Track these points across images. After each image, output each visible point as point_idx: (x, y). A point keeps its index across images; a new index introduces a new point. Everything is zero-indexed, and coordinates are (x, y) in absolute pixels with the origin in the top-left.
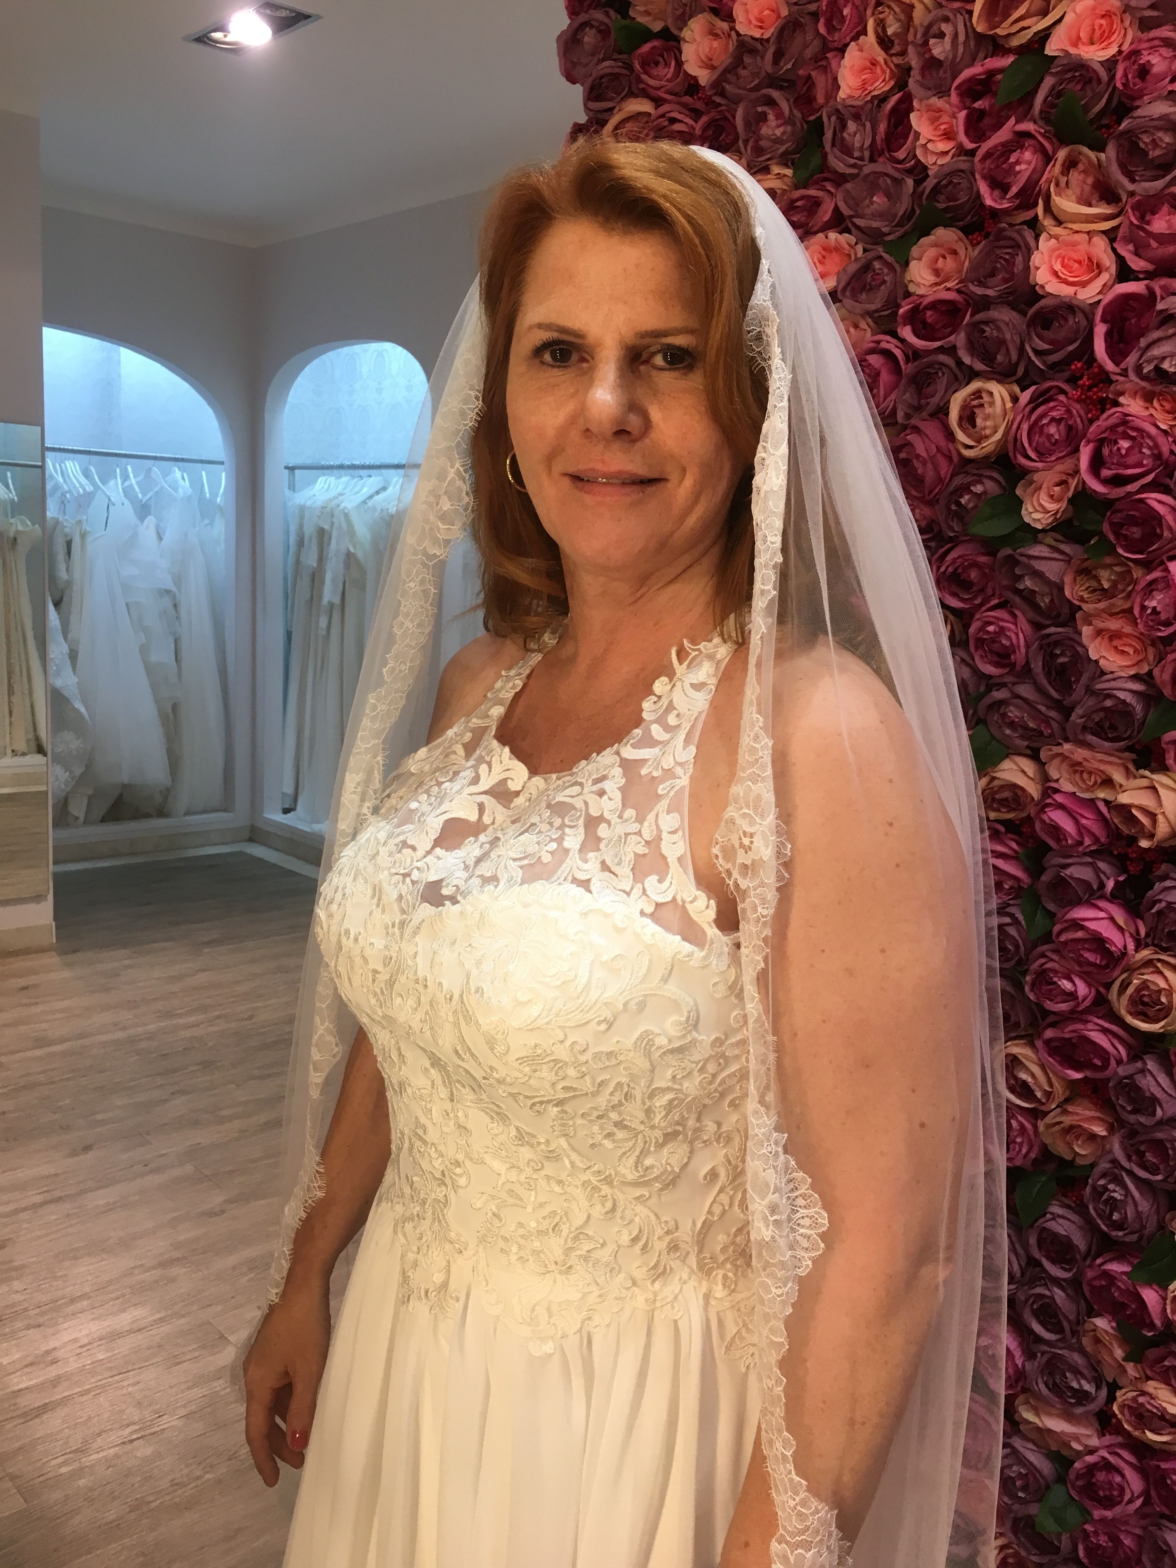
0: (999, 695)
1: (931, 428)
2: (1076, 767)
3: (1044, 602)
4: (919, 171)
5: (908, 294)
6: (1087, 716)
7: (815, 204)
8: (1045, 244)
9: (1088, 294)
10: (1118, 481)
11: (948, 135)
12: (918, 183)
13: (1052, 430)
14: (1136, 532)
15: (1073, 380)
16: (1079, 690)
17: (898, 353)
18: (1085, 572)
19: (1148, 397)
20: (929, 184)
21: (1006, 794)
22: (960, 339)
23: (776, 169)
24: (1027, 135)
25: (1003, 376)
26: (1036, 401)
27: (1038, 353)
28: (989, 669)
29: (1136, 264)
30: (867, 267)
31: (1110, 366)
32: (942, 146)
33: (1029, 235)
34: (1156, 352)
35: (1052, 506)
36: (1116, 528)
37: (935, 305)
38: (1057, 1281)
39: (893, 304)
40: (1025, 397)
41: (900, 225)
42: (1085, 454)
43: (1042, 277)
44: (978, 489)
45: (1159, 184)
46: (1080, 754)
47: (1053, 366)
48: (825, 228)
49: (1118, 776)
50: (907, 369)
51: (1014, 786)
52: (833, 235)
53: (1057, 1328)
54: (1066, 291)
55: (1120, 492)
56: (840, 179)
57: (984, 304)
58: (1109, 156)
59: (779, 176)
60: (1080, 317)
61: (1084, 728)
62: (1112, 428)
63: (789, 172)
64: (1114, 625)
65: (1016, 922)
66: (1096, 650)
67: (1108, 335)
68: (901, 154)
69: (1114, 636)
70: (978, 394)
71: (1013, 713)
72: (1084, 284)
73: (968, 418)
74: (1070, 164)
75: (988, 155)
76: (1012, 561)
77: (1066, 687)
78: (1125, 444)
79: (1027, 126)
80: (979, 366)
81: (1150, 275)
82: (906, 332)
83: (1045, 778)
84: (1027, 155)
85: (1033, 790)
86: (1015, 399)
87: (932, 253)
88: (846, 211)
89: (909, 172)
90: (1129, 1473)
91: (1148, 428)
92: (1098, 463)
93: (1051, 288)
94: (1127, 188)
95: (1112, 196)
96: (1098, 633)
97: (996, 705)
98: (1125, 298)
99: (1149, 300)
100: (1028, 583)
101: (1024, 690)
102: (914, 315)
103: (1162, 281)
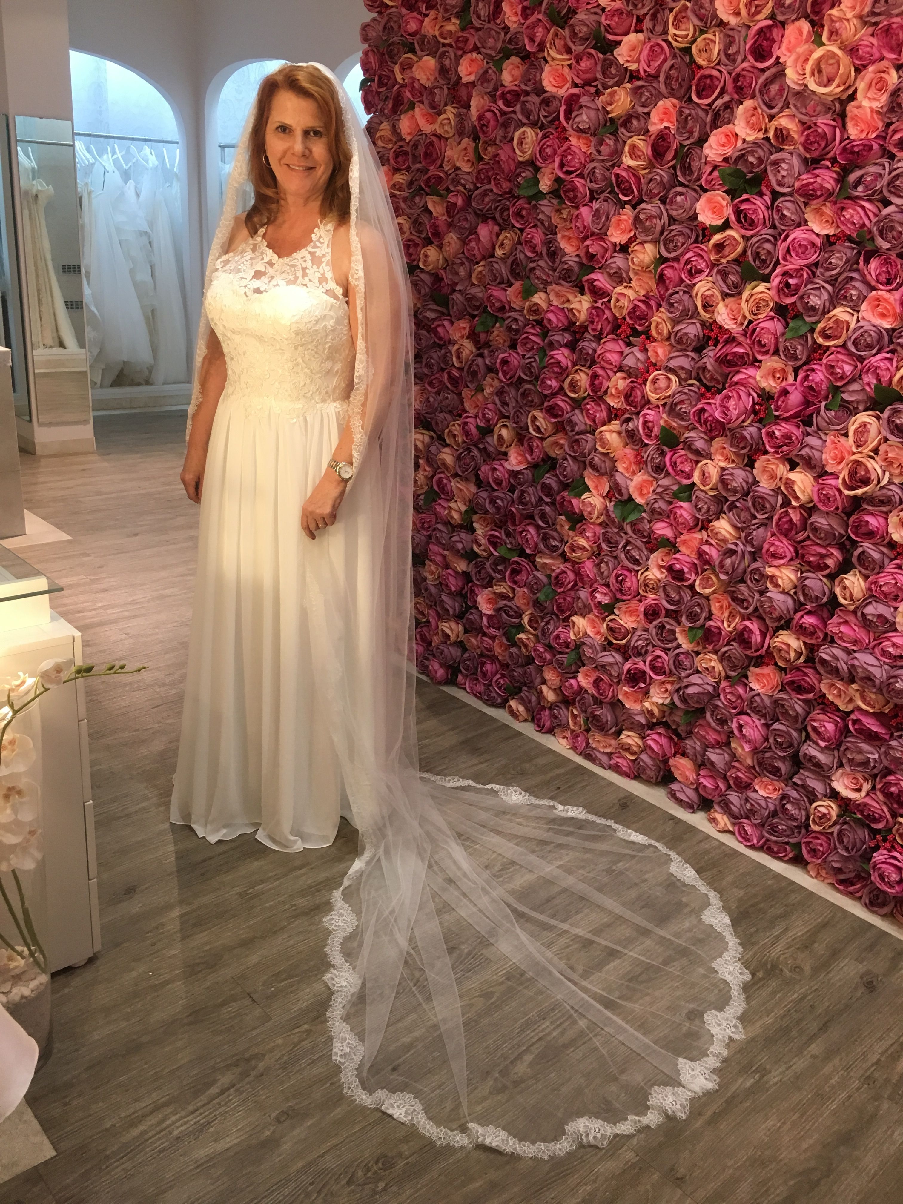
0: (532, 265)
1: (507, 148)
2: (558, 295)
3: (546, 224)
4: (506, 29)
5: (502, 85)
6: (560, 273)
7: (466, 40)
8: (547, 68)
9: (562, 92)
10: (568, 173)
11: (516, 14)
12: (506, 34)
13: (548, 150)
14: (572, 194)
15: (556, 128)
16: (558, 261)
17: (497, 112)
18: (558, 211)
19: (579, 138)
20: (508, 36)
21: (535, 308)
22: (518, 108)
23: (454, 20)
24: (540, 20)
25: (533, 125)
26: (545, 136)
27: (545, 117)
28: (530, 254)
29: (577, 81)
30: (486, 72)
31: (565, 124)
32: (515, 19)
33: (543, 62)
34: (577, 120)
35: (549, 183)
36: (565, 192)
37: (509, 92)
38: (547, 503)
39: (496, 89)
40: (540, 134)
41: (500, 52)
42: (557, 160)
43: (545, 83)
44: (523, 175)
45: (582, 48)
46: (557, 288)
47: (549, 122)
48: (471, 51)
49: (571, 297)
50: (501, 120)
51: (537, 304)
52: (475, 55)
53: (547, 522)
54: (554, 90)
55: (568, 178)
56: (478, 30)
57: (527, 93)
58: (566, 32)
59: (455, 24)
60: (558, 103)
61: (560, 278)
62: (565, 151)
63: (458, 22)
64: (567, 233)
65: (535, 361)
66: (563, 244)
67: (565, 111)
68: (498, 21)
69: (570, 238)
70: (524, 133)
71: (538, 273)
72: (561, 87)
73: (521, 143)
74: (556, 35)
75: (528, 27)
76: (535, 205)
77: (554, 261)
78: (569, 157)
79: (540, 16)
80: (525, 121)
81: (582, 86)
82: (500, 103)
83: (548, 300)
84: (540, 29)
85: (544, 306)
86: (537, 135)
87: (511, 67)
88: (479, 45)
89: (503, 29)
90: (569, 572)
91: (577, 151)
92: (562, 165)
93: (549, 88)
94: (573, 48)
95: (569, 51)
96: (564, 237)
97: (533, 269)
98: (573, 95)
99: (578, 96)
100: (541, 216)
101: (541, 263)
102: (503, 96)
103: (587, 88)
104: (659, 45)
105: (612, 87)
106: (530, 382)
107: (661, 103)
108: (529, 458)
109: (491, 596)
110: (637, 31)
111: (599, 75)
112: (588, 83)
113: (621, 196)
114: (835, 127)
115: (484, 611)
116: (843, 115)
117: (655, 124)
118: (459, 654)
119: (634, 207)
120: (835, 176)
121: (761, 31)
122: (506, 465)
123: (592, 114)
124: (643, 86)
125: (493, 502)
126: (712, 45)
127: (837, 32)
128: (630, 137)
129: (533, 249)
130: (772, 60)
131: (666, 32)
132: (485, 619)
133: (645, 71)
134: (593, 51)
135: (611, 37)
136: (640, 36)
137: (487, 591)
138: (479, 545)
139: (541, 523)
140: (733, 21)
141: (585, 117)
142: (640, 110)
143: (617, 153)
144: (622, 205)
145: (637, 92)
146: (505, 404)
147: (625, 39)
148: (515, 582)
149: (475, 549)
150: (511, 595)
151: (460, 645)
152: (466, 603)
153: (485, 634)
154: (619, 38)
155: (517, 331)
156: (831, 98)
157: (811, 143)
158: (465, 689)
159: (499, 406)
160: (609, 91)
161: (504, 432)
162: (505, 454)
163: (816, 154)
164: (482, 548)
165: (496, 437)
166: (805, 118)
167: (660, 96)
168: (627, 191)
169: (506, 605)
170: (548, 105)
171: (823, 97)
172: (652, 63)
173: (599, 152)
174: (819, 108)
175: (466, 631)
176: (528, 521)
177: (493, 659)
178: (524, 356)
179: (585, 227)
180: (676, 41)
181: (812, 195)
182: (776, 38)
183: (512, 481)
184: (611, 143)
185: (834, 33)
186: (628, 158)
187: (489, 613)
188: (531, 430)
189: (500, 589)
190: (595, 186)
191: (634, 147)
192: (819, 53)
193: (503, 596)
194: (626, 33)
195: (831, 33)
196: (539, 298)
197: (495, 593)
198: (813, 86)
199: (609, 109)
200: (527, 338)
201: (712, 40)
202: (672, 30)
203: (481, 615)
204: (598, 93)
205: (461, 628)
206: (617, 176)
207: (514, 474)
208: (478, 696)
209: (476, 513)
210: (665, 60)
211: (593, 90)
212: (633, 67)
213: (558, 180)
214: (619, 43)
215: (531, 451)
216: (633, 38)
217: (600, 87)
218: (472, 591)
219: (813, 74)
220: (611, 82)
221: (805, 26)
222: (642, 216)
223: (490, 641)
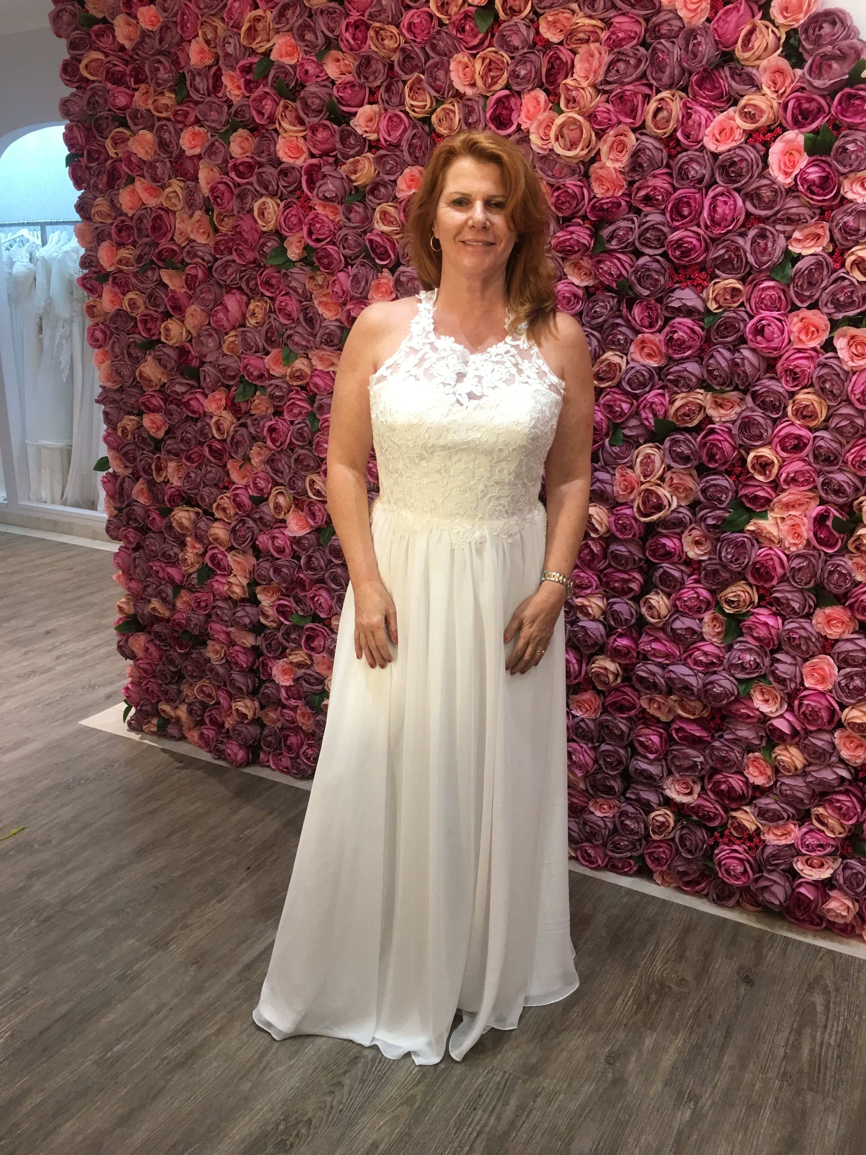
0: (289, 332)
1: (247, 218)
2: (321, 359)
3: (300, 291)
4: (230, 104)
5: (232, 158)
6: (321, 337)
7: (186, 114)
8: (280, 141)
9: (299, 162)
10: (318, 240)
11: (239, 88)
12: (230, 107)
13: (293, 219)
14: (326, 261)
15: (298, 198)
16: (317, 326)
17: (231, 184)
18: (312, 278)
19: (325, 207)
20: (233, 110)
21: (298, 374)
22: (254, 179)
23: (167, 94)
24: (267, 93)
25: (273, 195)
26: (287, 206)
27: (284, 187)
28: (285, 322)
29: (315, 151)
30: (213, 144)
31: (309, 194)
32: (237, 92)
33: (274, 135)
34: (322, 189)
35: (298, 251)
36: (319, 259)
37: (242, 164)
39: (225, 161)
40: (282, 205)
41: (224, 125)
42: (305, 229)
43: (281, 154)
44: (269, 244)
45: (317, 119)
46: (321, 353)
47: (290, 192)
48: (192, 125)
50: (236, 191)
51: (300, 370)
52: (197, 128)
54: (291, 161)
55: (319, 245)
56: (197, 103)
57: (261, 165)
58: (298, 104)
59: (170, 98)
60: (297, 173)
61: (321, 342)
62: (313, 219)
63: (173, 96)
64: (324, 299)
65: (307, 425)
66: (321, 310)
67: (307, 181)
68: (220, 95)
69: (326, 304)
70: (264, 203)
71: (296, 338)
72: (298, 158)
73: (262, 214)
74: (286, 107)
75: (254, 100)
76: (286, 274)
77: (313, 327)
78: (318, 225)
79: (267, 90)
80: (263, 191)
81: (321, 157)
82: (233, 175)
83: (311, 366)
84: (269, 102)
85: (308, 371)
86: (278, 205)
87: (239, 139)
88: (201, 118)
89: (225, 102)
91: (325, 219)
92: (310, 233)
93: (285, 159)
94: (307, 120)
95: (302, 122)
96: (320, 303)
97: (290, 336)
98: (312, 165)
99: (320, 167)
100: (293, 284)
101: (299, 329)
102: (235, 167)
103: (325, 158)
104: (397, 115)
105: (353, 156)
106: (302, 447)
107: (407, 170)
108: (312, 523)
109: (287, 666)
110: (370, 103)
111: (339, 146)
112: (325, 154)
113: (377, 261)
114: (582, 187)
115: (281, 683)
116: (586, 176)
117: (403, 190)
118: (258, 732)
119: (393, 271)
120: (588, 232)
121: (499, 101)
122: (287, 532)
123: (338, 183)
124: (385, 155)
125: (277, 571)
126: (452, 115)
127: (575, 101)
128: (380, 204)
129: (289, 316)
130: (514, 128)
131: (402, 103)
132: (283, 691)
133: (386, 141)
134: (328, 123)
135: (345, 109)
136: (375, 107)
137: (281, 662)
138: (266, 617)
139: (334, 586)
140: (469, 92)
141: (331, 186)
142: (387, 178)
143: (367, 219)
144: (379, 269)
145: (380, 160)
146: (276, 471)
147: (360, 111)
148: (313, 649)
149: (262, 620)
150: (309, 662)
151: (258, 722)
152: (259, 678)
153: (284, 707)
154: (354, 110)
155: (281, 398)
156: (576, 161)
157: (562, 203)
158: (269, 766)
159: (272, 474)
160: (351, 160)
161: (281, 500)
162: (284, 521)
163: (567, 213)
164: (271, 619)
165: (272, 505)
166: (552, 180)
167: (406, 164)
168: (385, 255)
169: (305, 674)
170: (286, 176)
171: (568, 160)
172: (392, 133)
173: (349, 220)
174: (565, 170)
175: (262, 707)
176: (318, 585)
177: (298, 730)
178: (292, 423)
179: (344, 292)
180: (414, 111)
181: (569, 251)
182: (514, 107)
183: (295, 547)
184: (361, 210)
185: (571, 101)
186: (381, 224)
187: (287, 684)
188: (310, 494)
189: (295, 658)
190: (348, 252)
191: (384, 213)
192: (560, 120)
193: (300, 665)
194: (361, 105)
195: (568, 101)
196: (300, 364)
197: (291, 663)
198: (559, 150)
199: (353, 177)
200: (293, 403)
201: (451, 110)
202: (408, 101)
203: (278, 687)
204: (337, 163)
205: (257, 703)
206: (371, 241)
207: (296, 541)
208: (286, 771)
209: (259, 584)
210: (405, 130)
211: (331, 160)
212: (373, 137)
213: (307, 247)
214: (354, 114)
215: (313, 516)
216: (367, 110)
217: (339, 156)
218: (264, 665)
219: (557, 139)
220: (352, 152)
221: (542, 96)
222: (403, 279)
223: (292, 713)
